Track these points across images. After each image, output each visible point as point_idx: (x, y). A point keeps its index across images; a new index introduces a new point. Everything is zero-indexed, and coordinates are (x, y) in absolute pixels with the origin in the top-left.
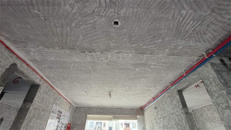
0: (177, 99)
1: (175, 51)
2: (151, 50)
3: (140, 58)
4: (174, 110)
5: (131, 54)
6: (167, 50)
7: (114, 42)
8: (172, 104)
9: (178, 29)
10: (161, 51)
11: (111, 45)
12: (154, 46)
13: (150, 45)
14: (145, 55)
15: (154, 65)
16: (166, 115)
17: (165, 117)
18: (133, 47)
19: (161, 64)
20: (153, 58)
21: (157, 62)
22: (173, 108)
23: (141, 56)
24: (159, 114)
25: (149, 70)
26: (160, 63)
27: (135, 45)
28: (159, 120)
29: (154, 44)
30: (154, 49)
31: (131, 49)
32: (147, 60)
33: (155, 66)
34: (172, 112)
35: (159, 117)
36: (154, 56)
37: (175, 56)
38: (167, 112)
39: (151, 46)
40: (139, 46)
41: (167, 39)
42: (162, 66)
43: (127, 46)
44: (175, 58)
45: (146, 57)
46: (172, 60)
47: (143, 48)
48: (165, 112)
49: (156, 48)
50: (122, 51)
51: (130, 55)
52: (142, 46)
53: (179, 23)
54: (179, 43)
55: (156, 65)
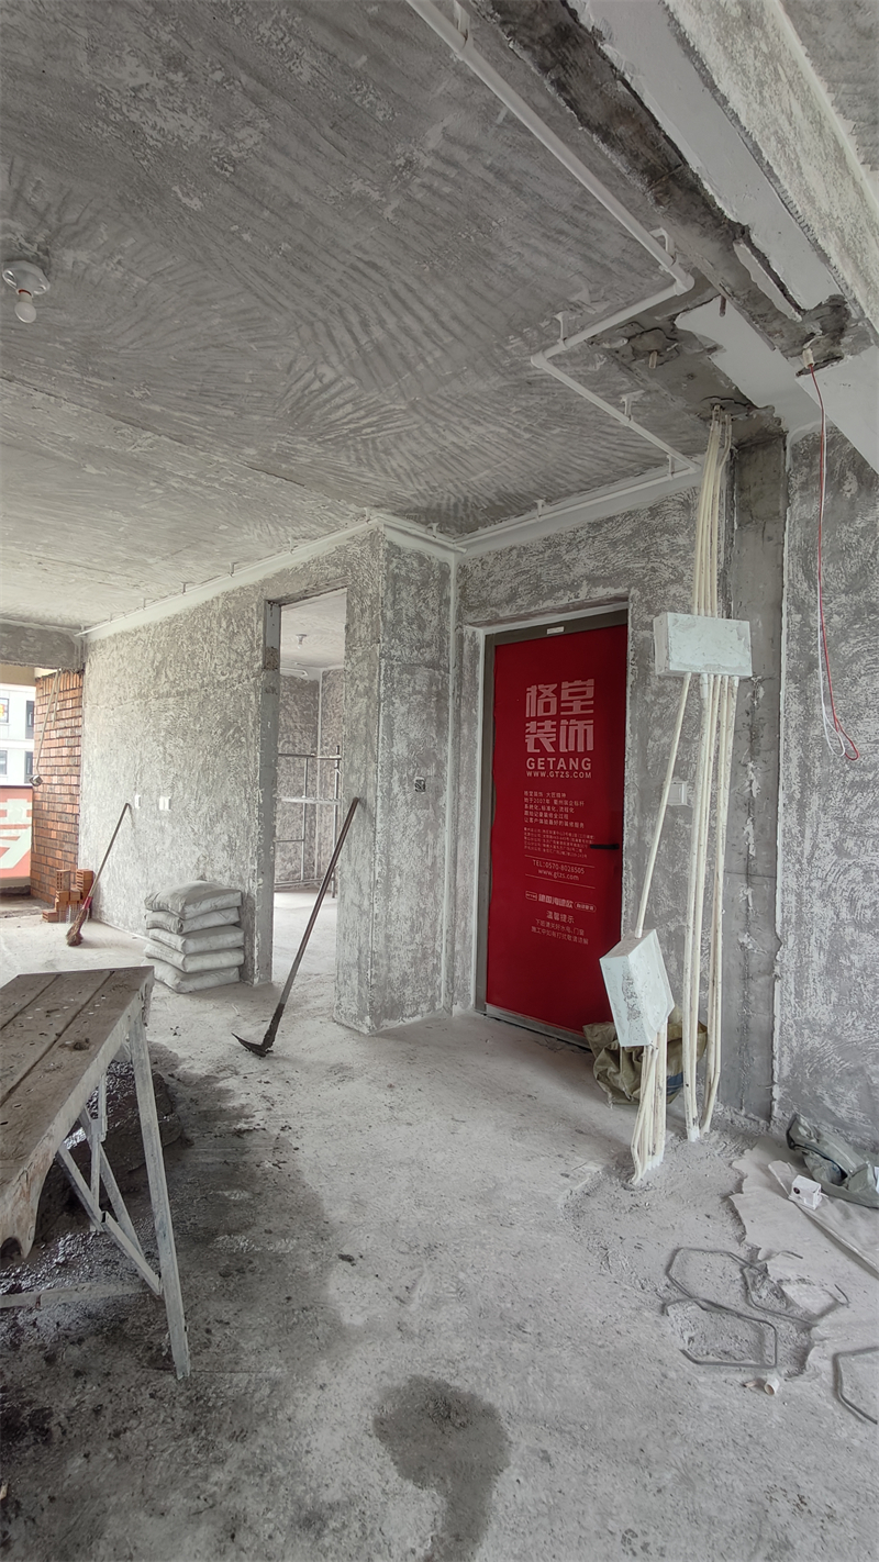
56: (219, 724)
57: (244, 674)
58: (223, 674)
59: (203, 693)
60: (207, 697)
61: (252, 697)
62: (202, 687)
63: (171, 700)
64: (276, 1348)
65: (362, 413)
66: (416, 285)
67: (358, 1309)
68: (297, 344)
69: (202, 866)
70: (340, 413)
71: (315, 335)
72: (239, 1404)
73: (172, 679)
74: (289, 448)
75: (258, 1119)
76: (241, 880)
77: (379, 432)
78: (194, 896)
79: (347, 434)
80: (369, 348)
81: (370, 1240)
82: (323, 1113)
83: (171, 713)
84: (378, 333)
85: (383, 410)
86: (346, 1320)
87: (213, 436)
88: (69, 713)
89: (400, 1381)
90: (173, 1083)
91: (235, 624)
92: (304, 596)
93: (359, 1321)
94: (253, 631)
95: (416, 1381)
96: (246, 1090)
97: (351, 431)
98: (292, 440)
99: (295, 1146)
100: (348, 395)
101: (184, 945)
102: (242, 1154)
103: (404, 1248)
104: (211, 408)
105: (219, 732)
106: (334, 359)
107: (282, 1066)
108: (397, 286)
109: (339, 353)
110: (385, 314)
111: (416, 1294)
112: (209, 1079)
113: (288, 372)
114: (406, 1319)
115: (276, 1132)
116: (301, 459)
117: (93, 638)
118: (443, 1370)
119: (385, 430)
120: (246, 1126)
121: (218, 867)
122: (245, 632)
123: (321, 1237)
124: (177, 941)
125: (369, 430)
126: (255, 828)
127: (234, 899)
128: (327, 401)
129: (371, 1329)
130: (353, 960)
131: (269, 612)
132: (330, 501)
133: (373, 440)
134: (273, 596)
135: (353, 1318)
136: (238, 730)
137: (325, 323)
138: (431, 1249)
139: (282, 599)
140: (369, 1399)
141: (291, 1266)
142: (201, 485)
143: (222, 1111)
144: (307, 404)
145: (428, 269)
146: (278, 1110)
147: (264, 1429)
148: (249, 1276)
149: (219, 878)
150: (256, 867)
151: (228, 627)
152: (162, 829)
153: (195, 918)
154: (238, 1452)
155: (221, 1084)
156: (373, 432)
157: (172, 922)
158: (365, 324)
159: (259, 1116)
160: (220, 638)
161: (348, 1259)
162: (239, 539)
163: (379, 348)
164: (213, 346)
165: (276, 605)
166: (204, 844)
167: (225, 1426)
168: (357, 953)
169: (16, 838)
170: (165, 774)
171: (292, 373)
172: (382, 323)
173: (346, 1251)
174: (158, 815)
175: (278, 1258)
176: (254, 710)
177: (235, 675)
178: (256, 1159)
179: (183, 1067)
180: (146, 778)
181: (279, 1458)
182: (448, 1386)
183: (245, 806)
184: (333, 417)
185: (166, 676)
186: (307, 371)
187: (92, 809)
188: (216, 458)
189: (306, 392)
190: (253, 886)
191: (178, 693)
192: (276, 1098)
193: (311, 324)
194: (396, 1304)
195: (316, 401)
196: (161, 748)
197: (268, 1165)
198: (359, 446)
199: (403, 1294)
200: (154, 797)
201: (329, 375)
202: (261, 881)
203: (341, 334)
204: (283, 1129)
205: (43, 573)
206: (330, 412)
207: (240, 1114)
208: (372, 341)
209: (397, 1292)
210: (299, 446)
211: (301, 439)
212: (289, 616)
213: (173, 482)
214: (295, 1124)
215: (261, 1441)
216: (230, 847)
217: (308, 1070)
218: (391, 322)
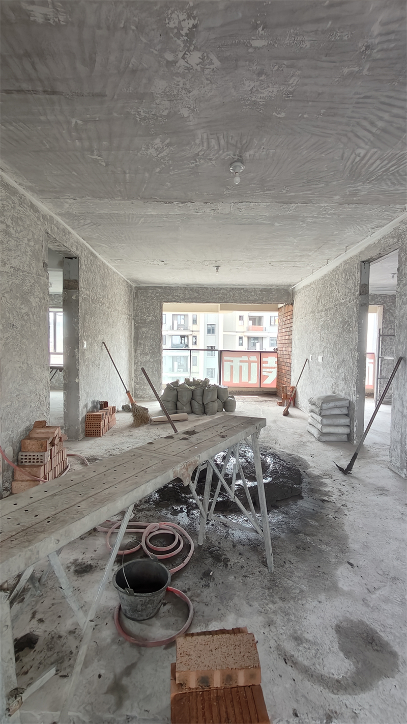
1: (355, 198)
2: (304, 197)
3: (283, 208)
4: (346, 298)
5: (264, 204)
6: (337, 197)
10: (325, 199)
12: (309, 192)
15: (312, 217)
16: (332, 305)
19: (327, 216)
21: (319, 214)
22: (345, 294)
25: (302, 224)
27: (272, 192)
30: (310, 196)
31: (264, 197)
32: (297, 211)
33: (314, 219)
34: (343, 301)
36: (312, 205)
37: (354, 205)
38: (335, 301)
39: (305, 192)
40: (281, 193)
42: (329, 219)
43: (256, 194)
45: (294, 207)
46: (348, 210)
48: (332, 301)
49: (314, 194)
50: (247, 200)
52: (286, 193)
56: (341, 322)
57: (352, 299)
58: (343, 299)
59: (335, 309)
60: (337, 310)
61: (355, 309)
62: (335, 306)
63: (323, 313)
64: (307, 580)
65: (386, 162)
66: (392, 94)
67: (347, 584)
68: (342, 146)
69: (334, 387)
70: (375, 166)
71: (349, 139)
72: (286, 590)
73: (323, 304)
74: (354, 190)
75: (333, 498)
76: (349, 395)
77: (399, 167)
78: (327, 400)
79: (382, 174)
80: (378, 132)
81: (365, 563)
82: (365, 505)
83: (323, 319)
84: (380, 124)
85: (397, 156)
86: (340, 585)
87: (319, 197)
88: (288, 322)
89: (354, 618)
90: (304, 474)
91: (348, 275)
92: (380, 256)
93: (346, 588)
94: (355, 278)
95: (362, 623)
96: (333, 486)
97: (383, 172)
98: (355, 186)
99: (346, 513)
100: (376, 157)
101: (321, 420)
102: (321, 509)
103: (381, 573)
104: (314, 186)
105: (341, 326)
106: (363, 145)
107: (353, 480)
108: (383, 99)
109: (364, 141)
110: (381, 114)
111: (378, 592)
112: (319, 477)
113: (342, 159)
114: (368, 599)
115: (339, 505)
116: (362, 193)
117: (296, 289)
118: (377, 626)
119: (402, 164)
120: (327, 499)
121: (340, 388)
122: (352, 279)
123: (342, 551)
124: (319, 418)
125: (393, 168)
126: (355, 371)
127: (346, 403)
128: (365, 164)
129: (349, 594)
130: (398, 439)
131: (363, 267)
132: (384, 207)
133: (398, 172)
134: (364, 259)
135: (343, 585)
136: (349, 325)
137: (352, 131)
138: (394, 579)
139: (369, 260)
140: (337, 616)
141: (325, 556)
142: (320, 218)
143: (319, 490)
144: (356, 169)
145: (396, 84)
146: (344, 497)
147: (292, 602)
148: (306, 552)
149: (341, 393)
150: (355, 389)
151: (345, 277)
152: (319, 370)
153: (327, 409)
154: (280, 604)
155: (323, 480)
156: (396, 168)
157: (317, 410)
158: (372, 123)
159: (334, 497)
160: (342, 283)
161: (352, 565)
162: (345, 236)
163: (384, 130)
164: (307, 162)
165: (366, 263)
166: (335, 377)
167: (279, 594)
168: (400, 436)
169: (271, 372)
170: (321, 346)
171: (344, 159)
172: (381, 119)
173: (351, 561)
174: (318, 364)
175: (321, 551)
176: (355, 315)
177: (348, 299)
178: (326, 513)
179: (310, 470)
180: (314, 347)
181: (294, 614)
182: (377, 633)
183: (351, 360)
184: (371, 169)
185: (321, 303)
186: (351, 155)
187: (296, 361)
188: (323, 205)
189: (354, 164)
190: (354, 398)
191: (326, 310)
192: (345, 492)
193: (346, 135)
194: (366, 591)
195: (360, 165)
196: (319, 334)
197: (331, 517)
198: (391, 177)
199: (372, 589)
200: (317, 356)
201: (362, 152)
202: (358, 396)
203: (362, 133)
204: (343, 505)
205: (272, 267)
206: (369, 168)
207: (326, 494)
208: (379, 129)
209: (369, 587)
210: (359, 188)
211: (358, 184)
212: (373, 267)
213: (309, 220)
214: (349, 505)
215: (290, 606)
216: (345, 379)
217: (365, 485)
218: (386, 116)
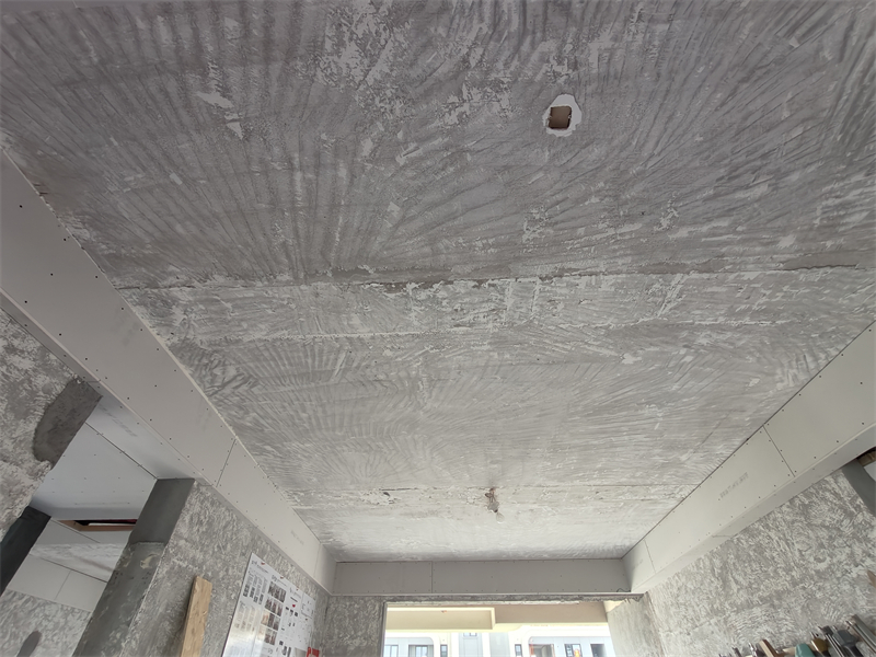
0: (836, 494)
1: (829, 244)
2: (709, 245)
3: (653, 294)
4: (831, 556)
5: (611, 277)
6: (787, 242)
7: (541, 220)
8: (809, 525)
9: (861, 115)
10: (758, 249)
11: (525, 237)
12: (724, 223)
13: (709, 220)
14: (678, 277)
15: (711, 327)
16: (783, 582)
17: (779, 595)
18: (627, 237)
19: (747, 320)
20: (715, 289)
21: (731, 313)
22: (821, 546)
23: (657, 285)
24: (737, 582)
25: (685, 356)
26: (743, 313)
27: (637, 226)
28: (745, 614)
29: (728, 213)
30: (725, 237)
31: (615, 251)
32: (683, 304)
33: (714, 336)
34: (822, 566)
35: (741, 598)
36: (721, 276)
37: (822, 270)
38: (788, 570)
39: (714, 224)
40: (656, 229)
41: (795, 177)
42: (749, 332)
43: (598, 237)
44: (822, 281)
45: (680, 287)
46: (804, 291)
47: (671, 237)
48: (775, 571)
49: (735, 232)
50: (572, 265)
51: (607, 283)
52: (669, 229)
53: (867, 79)
54: (850, 197)
55: (720, 329)
62: (795, 584)
73: (745, 584)
